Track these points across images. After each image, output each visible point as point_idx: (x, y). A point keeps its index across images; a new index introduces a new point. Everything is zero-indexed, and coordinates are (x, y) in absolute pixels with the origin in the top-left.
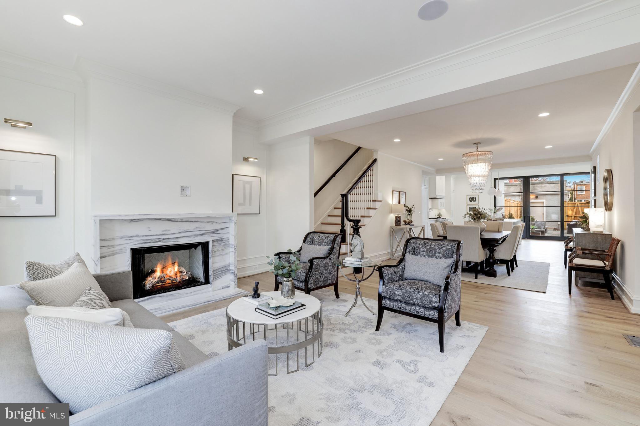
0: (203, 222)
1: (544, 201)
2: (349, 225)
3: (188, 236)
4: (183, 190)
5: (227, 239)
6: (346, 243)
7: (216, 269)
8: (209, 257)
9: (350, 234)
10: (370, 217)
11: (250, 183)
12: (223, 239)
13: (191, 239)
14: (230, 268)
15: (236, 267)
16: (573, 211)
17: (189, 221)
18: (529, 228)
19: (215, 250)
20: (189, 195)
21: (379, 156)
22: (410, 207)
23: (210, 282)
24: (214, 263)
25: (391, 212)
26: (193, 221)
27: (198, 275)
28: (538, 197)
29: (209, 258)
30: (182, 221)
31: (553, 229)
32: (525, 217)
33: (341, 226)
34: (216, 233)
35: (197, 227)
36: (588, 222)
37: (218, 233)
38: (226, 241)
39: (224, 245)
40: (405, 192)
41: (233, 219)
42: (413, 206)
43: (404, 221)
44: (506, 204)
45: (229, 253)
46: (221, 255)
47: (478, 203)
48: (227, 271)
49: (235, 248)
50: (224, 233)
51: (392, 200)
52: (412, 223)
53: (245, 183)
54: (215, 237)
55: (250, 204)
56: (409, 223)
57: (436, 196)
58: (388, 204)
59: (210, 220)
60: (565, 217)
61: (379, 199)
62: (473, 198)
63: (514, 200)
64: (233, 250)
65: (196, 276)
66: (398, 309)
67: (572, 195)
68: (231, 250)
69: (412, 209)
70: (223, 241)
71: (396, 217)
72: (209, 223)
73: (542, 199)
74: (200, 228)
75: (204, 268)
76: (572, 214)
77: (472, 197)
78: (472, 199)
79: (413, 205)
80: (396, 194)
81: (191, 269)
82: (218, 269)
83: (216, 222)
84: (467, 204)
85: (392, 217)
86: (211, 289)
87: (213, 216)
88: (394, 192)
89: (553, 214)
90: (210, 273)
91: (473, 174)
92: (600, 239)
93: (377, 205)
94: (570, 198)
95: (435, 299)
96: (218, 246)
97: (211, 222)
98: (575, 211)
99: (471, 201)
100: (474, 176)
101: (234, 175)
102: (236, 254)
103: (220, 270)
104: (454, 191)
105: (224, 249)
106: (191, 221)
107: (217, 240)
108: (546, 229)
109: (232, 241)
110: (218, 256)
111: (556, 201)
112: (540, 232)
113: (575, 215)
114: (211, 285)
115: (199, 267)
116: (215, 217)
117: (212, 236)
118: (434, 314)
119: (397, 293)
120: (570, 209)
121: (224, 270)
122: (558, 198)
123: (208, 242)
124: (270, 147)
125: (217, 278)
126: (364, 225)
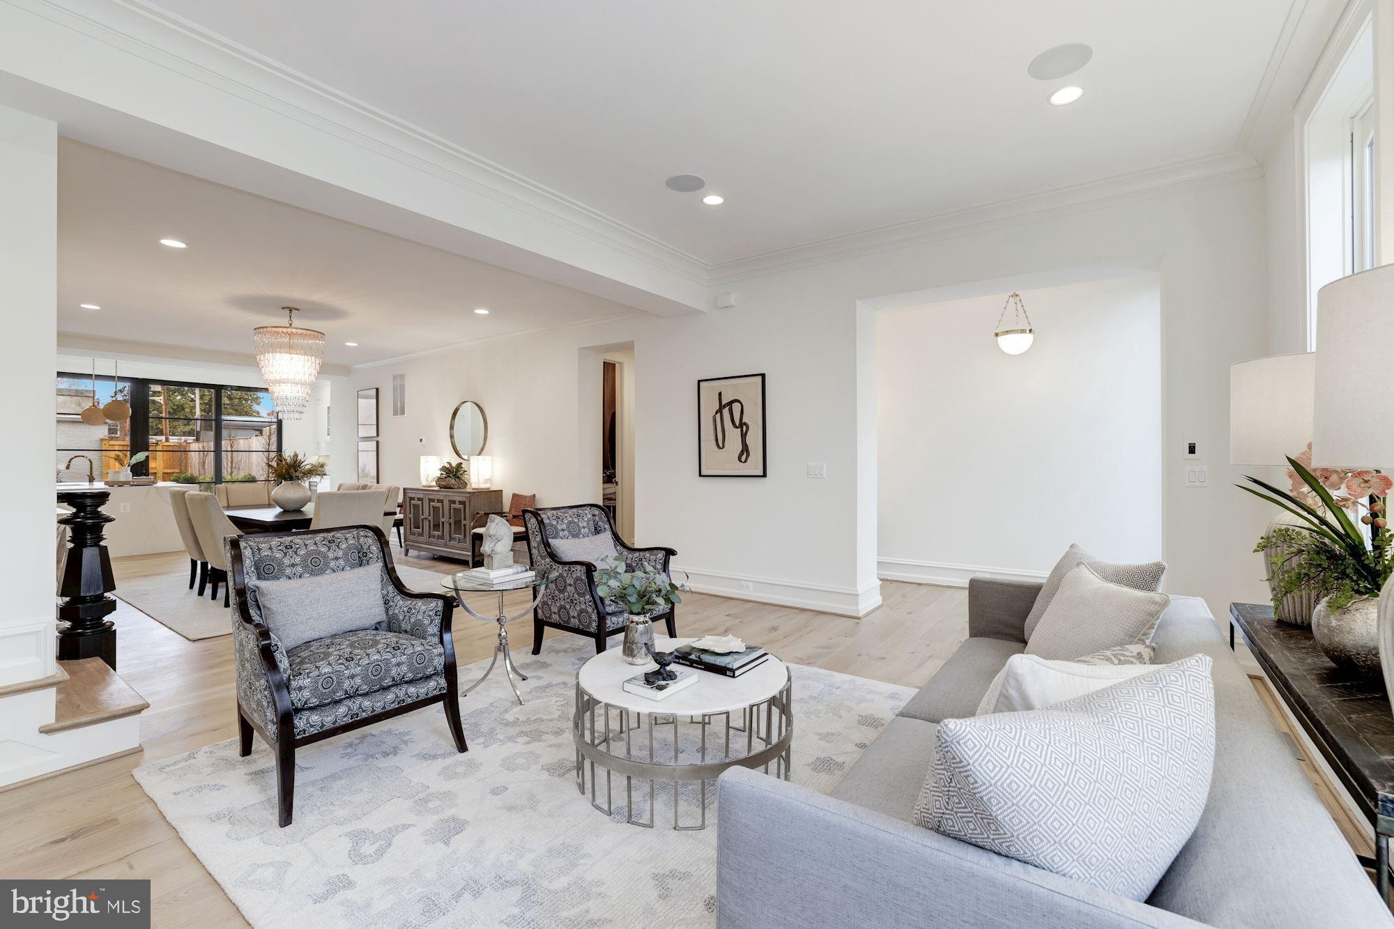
91: (278, 378)
100: (280, 382)
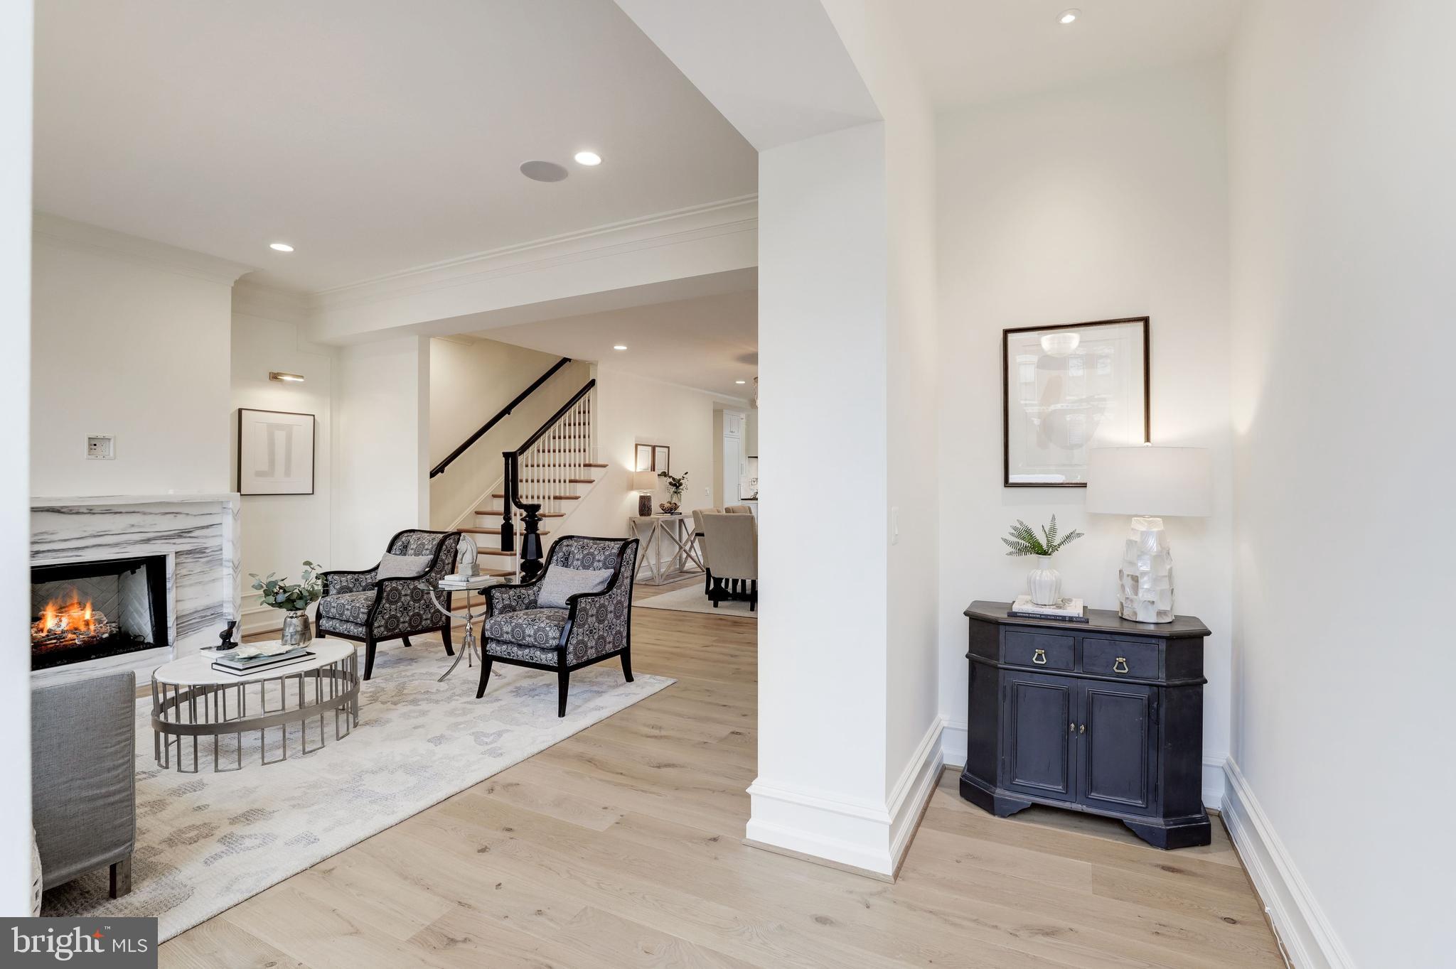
0: (151, 514)
2: (518, 515)
3: (109, 545)
4: (95, 445)
5: (216, 549)
6: (512, 552)
7: (184, 613)
8: (167, 587)
9: (521, 534)
10: (577, 498)
11: (289, 429)
12: (206, 548)
13: (116, 550)
14: (225, 610)
15: (237, 608)
17: (109, 511)
19: (184, 572)
20: (112, 455)
21: (600, 374)
22: (677, 477)
23: (169, 641)
24: (180, 601)
25: (631, 487)
26: (121, 513)
27: (139, 629)
29: (167, 591)
30: (91, 511)
33: (504, 518)
34: (185, 537)
35: (133, 526)
37: (190, 537)
38: (213, 553)
39: (208, 562)
40: (669, 447)
41: (231, 505)
42: (684, 476)
43: (662, 506)
45: (222, 578)
46: (200, 583)
48: (215, 618)
49: (235, 568)
50: (206, 537)
51: (634, 463)
52: (676, 509)
53: (272, 428)
54: (184, 545)
55: (288, 472)
56: (671, 509)
58: (625, 472)
59: (169, 508)
61: (600, 462)
64: (231, 571)
65: (134, 630)
66: (508, 657)
68: (226, 571)
69: (682, 481)
70: (205, 552)
71: (642, 498)
72: (168, 515)
74: (140, 526)
75: (152, 613)
79: (686, 473)
80: (645, 453)
81: (122, 617)
82: (191, 614)
83: (187, 514)
85: (634, 496)
86: (171, 656)
87: (175, 500)
88: (639, 447)
90: (168, 623)
93: (594, 473)
95: (553, 633)
96: (192, 564)
97: (173, 513)
101: (243, 411)
102: (239, 579)
103: (195, 616)
105: (208, 569)
106: (116, 513)
107: (189, 552)
109: (228, 553)
110: (191, 585)
114: (171, 649)
115: (142, 611)
116: (182, 504)
117: (174, 544)
118: (551, 658)
119: (505, 629)
121: (208, 616)
123: (165, 556)
124: (339, 351)
125: (190, 633)
126: (562, 516)
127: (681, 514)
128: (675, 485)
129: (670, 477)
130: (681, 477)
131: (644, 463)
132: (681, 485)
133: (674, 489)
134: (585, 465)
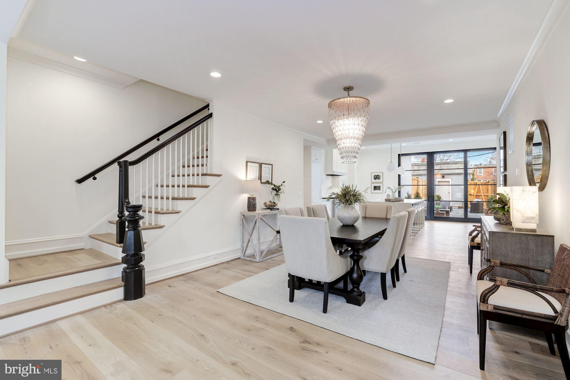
1: (450, 180)
10: (192, 199)
16: (474, 190)
18: (434, 208)
21: (216, 109)
22: (277, 184)
25: (243, 192)
28: (445, 177)
31: (458, 207)
32: (429, 196)
36: (508, 211)
40: (272, 165)
42: (283, 184)
43: (264, 204)
44: (413, 183)
47: (382, 181)
51: (245, 175)
52: (276, 206)
56: (271, 207)
57: (334, 172)
58: (238, 180)
60: (468, 195)
61: (215, 172)
62: (378, 175)
63: (422, 179)
67: (473, 176)
69: (281, 187)
71: (249, 198)
73: (448, 178)
76: (474, 193)
77: (376, 175)
78: (377, 177)
79: (284, 182)
80: (254, 168)
84: (372, 182)
85: (244, 198)
88: (248, 163)
89: (458, 193)
92: (532, 245)
93: (211, 180)
94: (472, 179)
98: (476, 190)
99: (375, 179)
104: (357, 167)
108: (451, 208)
111: (460, 180)
112: (445, 212)
113: (477, 193)
120: (473, 188)
122: (462, 177)
127: (278, 209)
128: (276, 190)
129: (272, 184)
130: (280, 185)
131: (253, 173)
132: (280, 190)
133: (275, 192)
134: (202, 175)
